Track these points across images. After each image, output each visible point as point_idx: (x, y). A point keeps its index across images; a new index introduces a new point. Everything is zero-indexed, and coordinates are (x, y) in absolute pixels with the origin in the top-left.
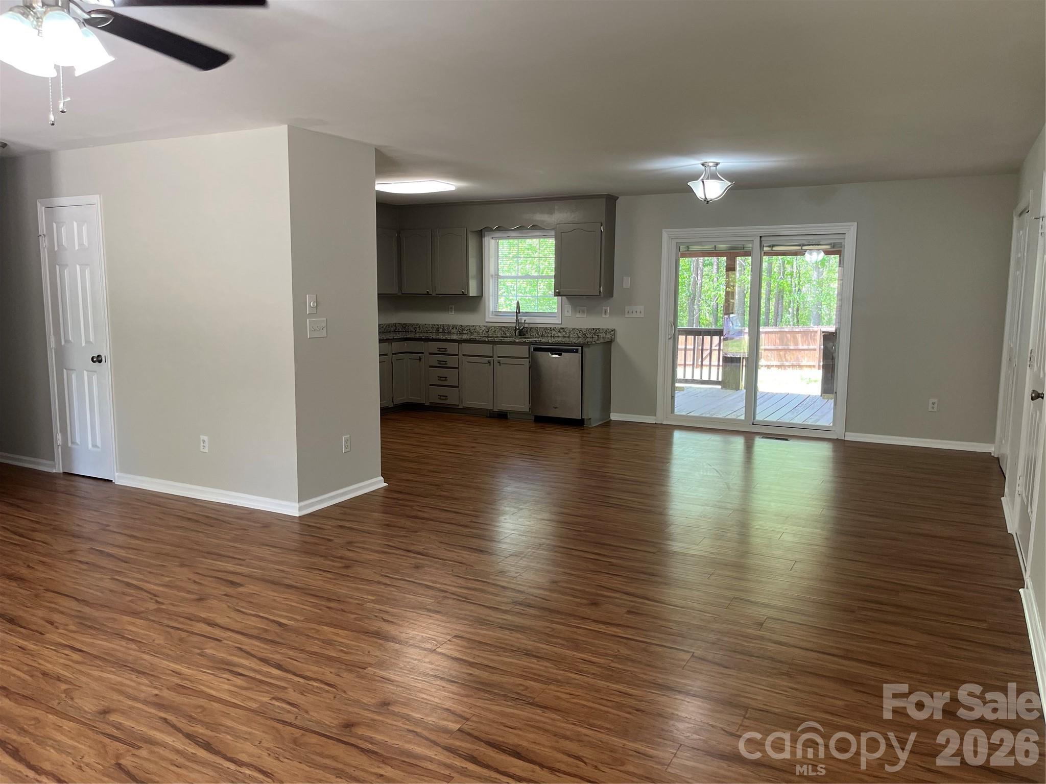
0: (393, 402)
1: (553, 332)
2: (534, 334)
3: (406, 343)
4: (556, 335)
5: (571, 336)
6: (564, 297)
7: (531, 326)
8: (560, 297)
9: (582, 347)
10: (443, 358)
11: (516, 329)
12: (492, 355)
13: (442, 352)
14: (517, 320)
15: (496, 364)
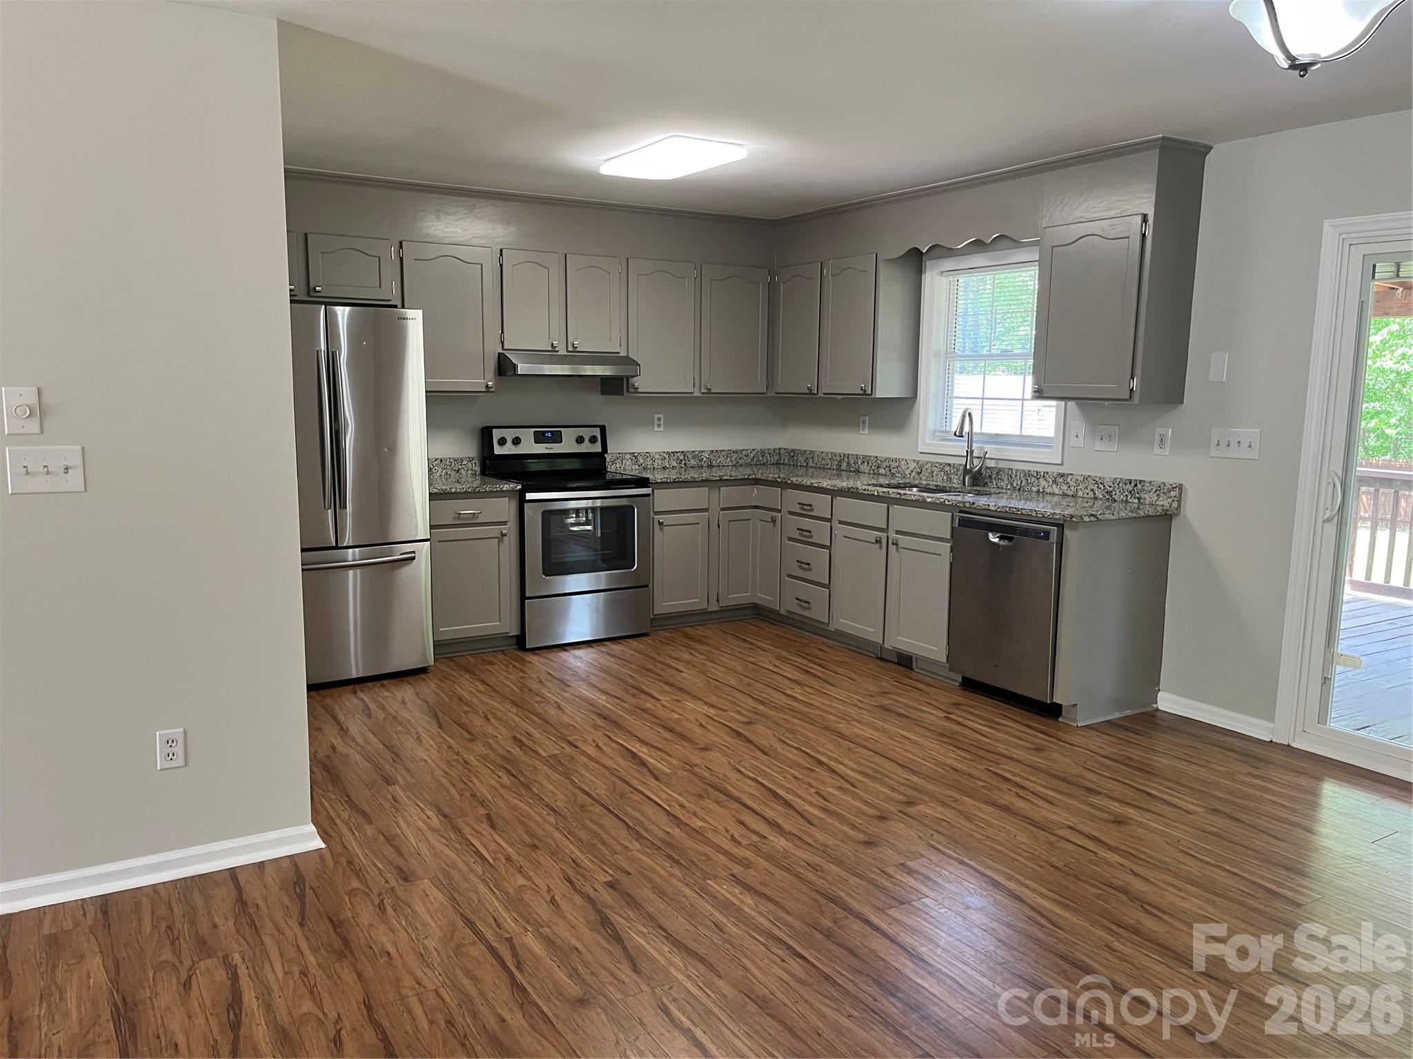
0: (718, 601)
1: (1043, 483)
2: (1003, 484)
3: (755, 490)
4: (1048, 490)
5: (1080, 494)
6: (1071, 404)
7: (1001, 465)
8: (1063, 403)
9: (1061, 526)
10: (806, 523)
11: (966, 472)
12: (885, 527)
13: (806, 511)
14: (970, 452)
15: (892, 548)
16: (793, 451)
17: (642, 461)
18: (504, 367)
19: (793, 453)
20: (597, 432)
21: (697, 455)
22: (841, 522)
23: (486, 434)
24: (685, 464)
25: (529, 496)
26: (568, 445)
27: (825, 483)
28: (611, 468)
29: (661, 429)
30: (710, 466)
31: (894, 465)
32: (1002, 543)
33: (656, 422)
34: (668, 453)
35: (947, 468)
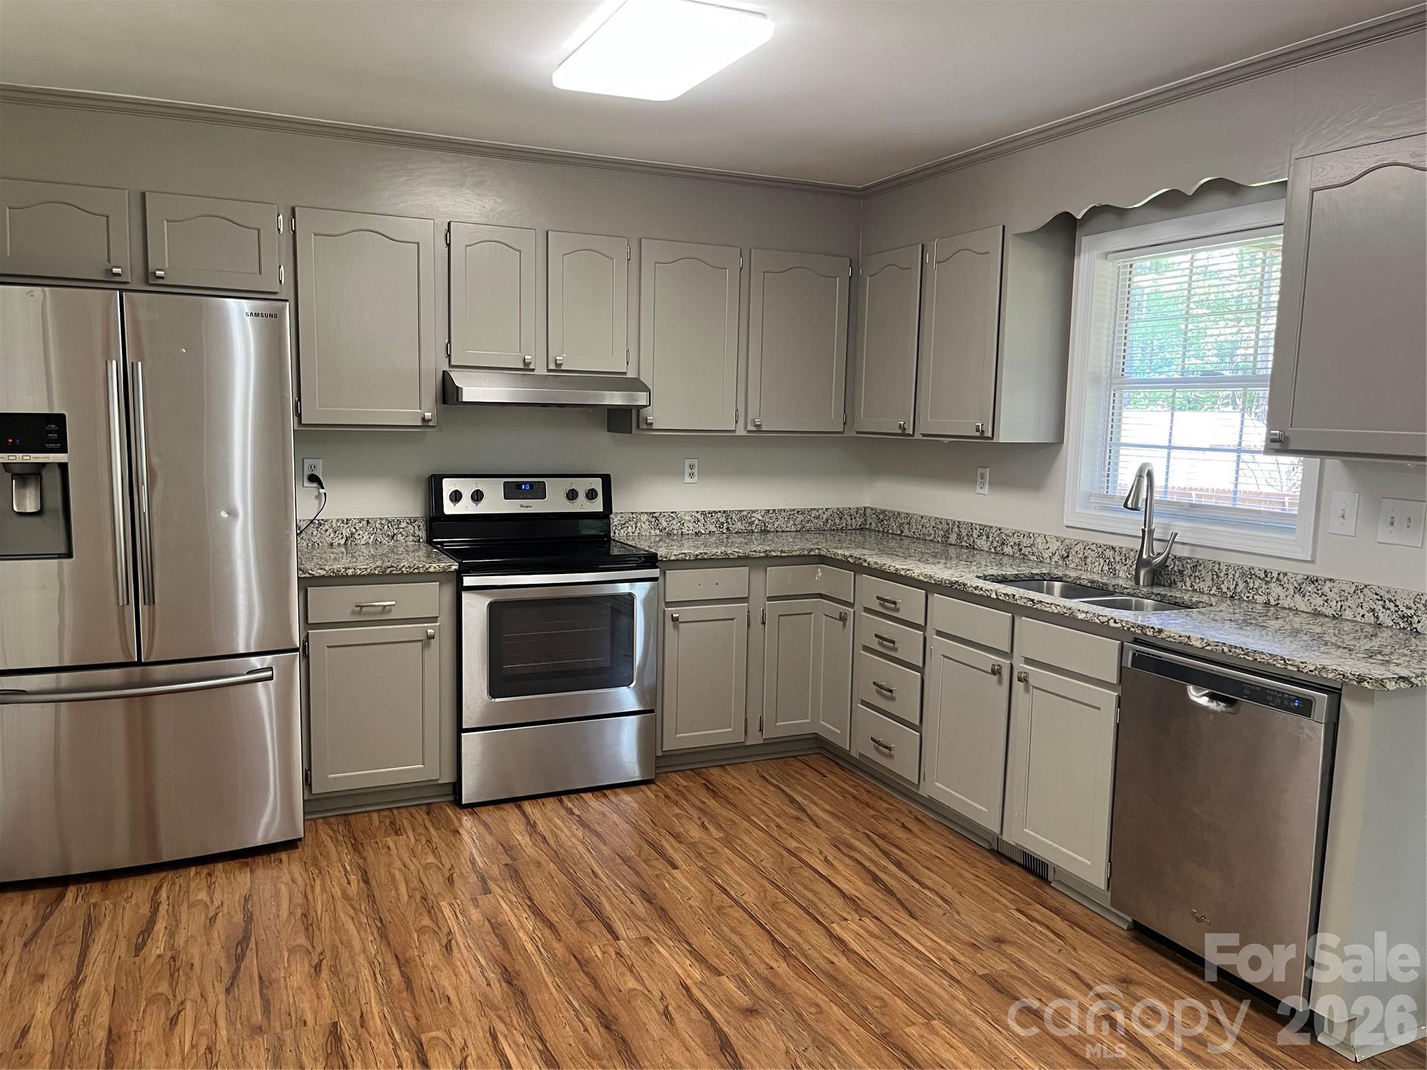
0: (761, 730)
1: (1276, 590)
2: (1203, 586)
3: (820, 571)
4: (1285, 603)
6: (1331, 462)
7: (1200, 555)
8: (1317, 459)
9: (1334, 694)
10: (889, 628)
11: (1141, 563)
12: (1007, 649)
13: (887, 610)
14: (1147, 533)
15: (1019, 687)
16: (883, 512)
17: (665, 524)
18: (448, 393)
19: (882, 516)
20: (597, 484)
21: (745, 516)
22: (939, 633)
23: (434, 485)
24: (728, 529)
25: (468, 581)
26: (554, 502)
27: (918, 569)
28: (618, 534)
29: (695, 479)
30: (765, 532)
31: (1026, 542)
32: (1213, 705)
33: (688, 470)
34: (703, 513)
35: (1109, 553)
